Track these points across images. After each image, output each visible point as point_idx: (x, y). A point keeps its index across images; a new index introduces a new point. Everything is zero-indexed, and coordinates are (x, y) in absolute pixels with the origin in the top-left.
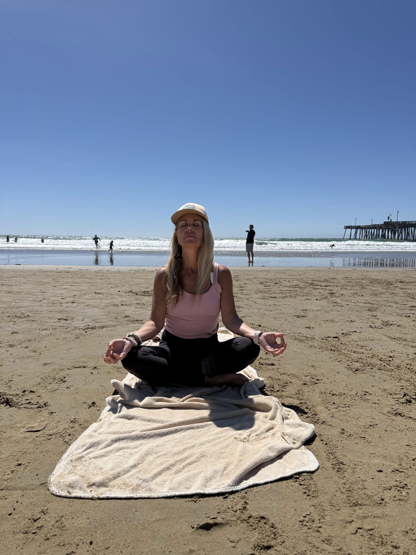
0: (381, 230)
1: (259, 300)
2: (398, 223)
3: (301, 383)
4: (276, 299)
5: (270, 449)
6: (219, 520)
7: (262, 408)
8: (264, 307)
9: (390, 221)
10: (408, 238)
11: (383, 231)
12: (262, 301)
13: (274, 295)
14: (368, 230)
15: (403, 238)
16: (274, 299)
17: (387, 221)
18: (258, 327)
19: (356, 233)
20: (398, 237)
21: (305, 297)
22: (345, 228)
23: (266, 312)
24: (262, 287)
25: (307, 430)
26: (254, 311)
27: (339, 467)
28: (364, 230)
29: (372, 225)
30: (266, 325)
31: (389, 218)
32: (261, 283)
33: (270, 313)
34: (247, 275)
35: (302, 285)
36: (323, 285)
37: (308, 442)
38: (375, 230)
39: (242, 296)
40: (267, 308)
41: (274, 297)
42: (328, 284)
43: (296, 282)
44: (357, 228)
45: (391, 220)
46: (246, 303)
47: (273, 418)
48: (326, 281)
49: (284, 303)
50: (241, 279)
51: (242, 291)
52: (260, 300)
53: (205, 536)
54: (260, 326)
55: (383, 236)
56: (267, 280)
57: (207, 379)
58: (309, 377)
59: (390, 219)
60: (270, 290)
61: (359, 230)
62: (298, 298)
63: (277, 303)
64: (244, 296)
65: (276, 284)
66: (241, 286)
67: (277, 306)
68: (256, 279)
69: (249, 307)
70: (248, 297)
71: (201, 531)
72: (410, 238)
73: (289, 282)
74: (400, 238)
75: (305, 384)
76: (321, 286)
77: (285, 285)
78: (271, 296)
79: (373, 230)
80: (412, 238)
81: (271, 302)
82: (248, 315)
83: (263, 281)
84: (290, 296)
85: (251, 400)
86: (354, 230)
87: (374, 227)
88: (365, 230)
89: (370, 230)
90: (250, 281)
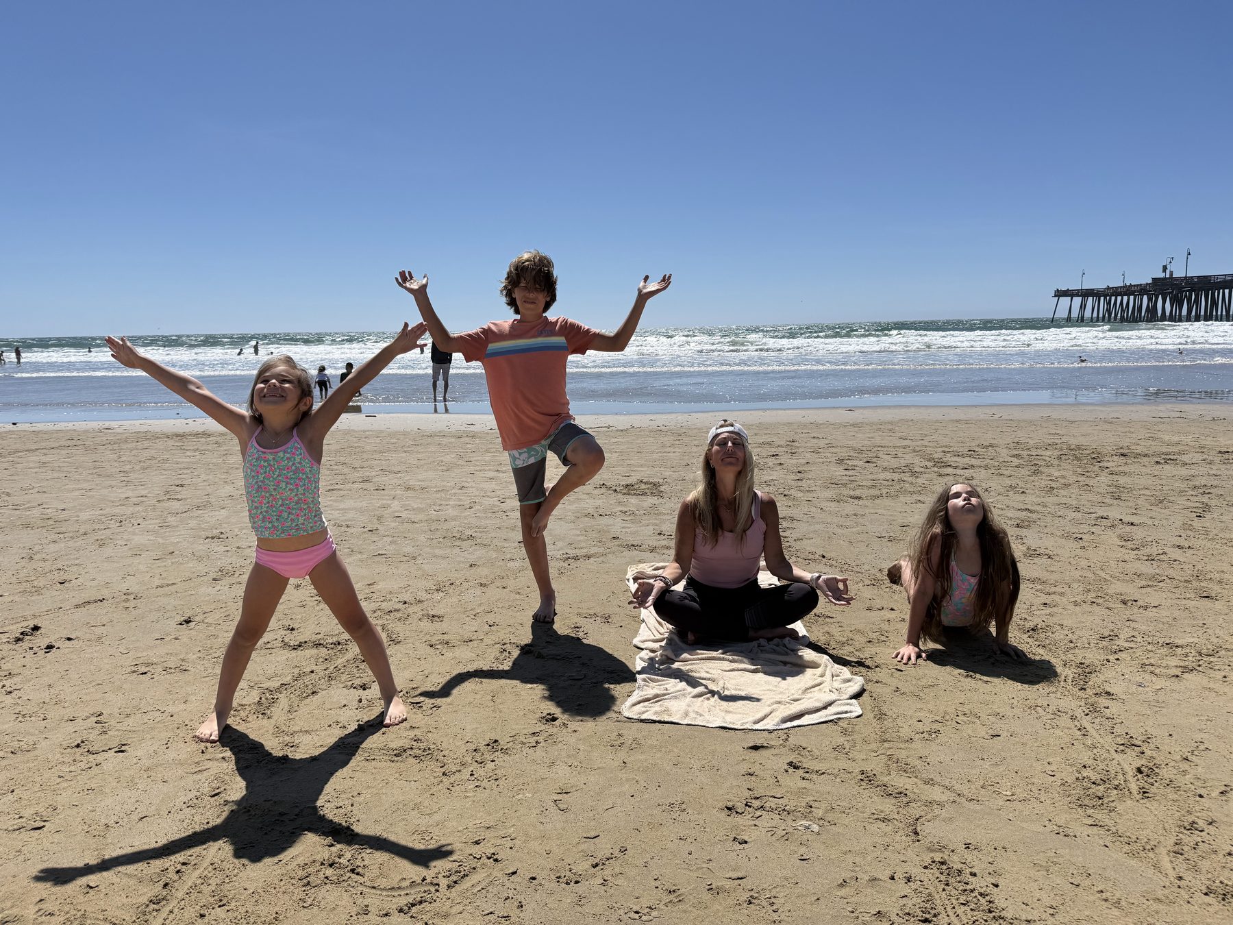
0: (1145, 297)
1: (829, 504)
2: (1188, 280)
3: (864, 640)
4: (861, 502)
5: (817, 700)
6: (765, 745)
7: (810, 665)
8: (836, 520)
9: (1168, 276)
10: (1214, 313)
11: (1150, 299)
12: (833, 506)
13: (858, 493)
14: (1113, 298)
15: (1202, 313)
16: (856, 502)
17: (1162, 275)
18: (821, 558)
19: (1083, 307)
20: (1190, 311)
21: (916, 497)
22: (1055, 296)
23: (839, 531)
24: (838, 471)
25: (856, 684)
26: (818, 526)
27: (881, 717)
28: (1102, 298)
29: (1125, 286)
30: (833, 555)
31: (1165, 269)
32: (840, 461)
33: (845, 531)
34: (814, 438)
35: (918, 463)
36: (961, 465)
37: (857, 696)
38: (1132, 298)
39: (799, 495)
40: (841, 521)
41: (857, 498)
42: (974, 462)
43: (908, 458)
44: (1085, 294)
45: (1171, 273)
46: (806, 510)
47: (822, 676)
48: (972, 453)
49: (872, 511)
50: (801, 450)
51: (800, 483)
52: (832, 504)
53: (754, 754)
54: (824, 557)
55: (1152, 310)
56: (852, 454)
57: (751, 633)
58: (877, 634)
59: (1168, 271)
60: (852, 478)
61: (1090, 299)
62: (902, 499)
63: (860, 511)
64: (802, 494)
65: (868, 462)
66: (800, 469)
67: (859, 516)
68: (830, 450)
69: (810, 520)
70: (810, 495)
71: (750, 750)
72: (1219, 313)
73: (896, 456)
74: (1193, 313)
75: (870, 642)
76: (955, 468)
77: (885, 465)
78: (852, 493)
79: (1125, 298)
80: (1224, 313)
81: (850, 507)
82: (807, 537)
83: (843, 454)
84: (888, 495)
85: (801, 657)
86: (1077, 301)
87: (1128, 291)
88: (1105, 298)
89: (1119, 298)
90: (817, 456)
